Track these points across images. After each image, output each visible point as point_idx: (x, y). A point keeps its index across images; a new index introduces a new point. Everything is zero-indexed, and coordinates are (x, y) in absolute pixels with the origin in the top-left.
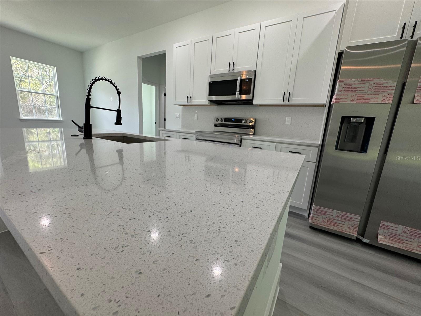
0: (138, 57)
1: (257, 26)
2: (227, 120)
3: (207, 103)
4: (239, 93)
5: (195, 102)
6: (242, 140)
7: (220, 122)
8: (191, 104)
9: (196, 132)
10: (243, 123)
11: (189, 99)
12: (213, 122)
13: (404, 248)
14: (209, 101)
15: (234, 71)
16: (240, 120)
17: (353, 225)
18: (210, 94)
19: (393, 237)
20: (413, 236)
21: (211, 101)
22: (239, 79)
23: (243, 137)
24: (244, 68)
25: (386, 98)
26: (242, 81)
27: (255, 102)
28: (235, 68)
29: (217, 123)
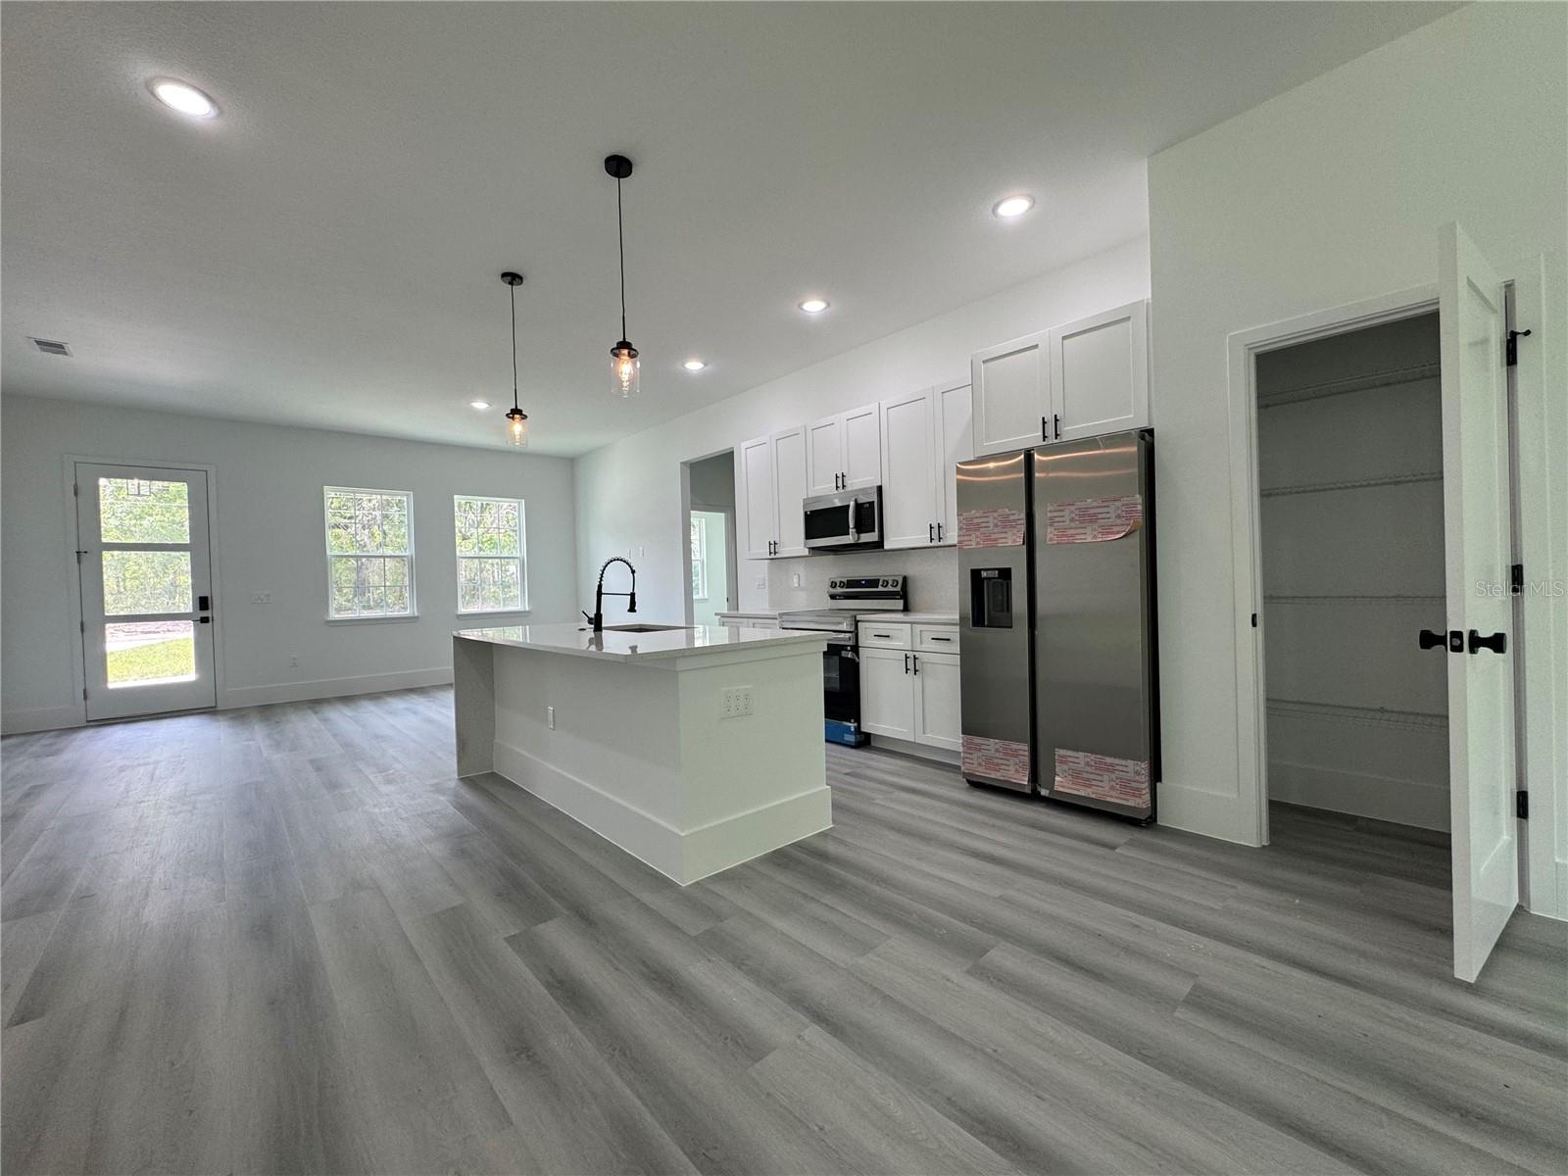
0: (682, 463)
1: (873, 407)
2: (851, 583)
3: (806, 552)
4: (854, 530)
5: (784, 552)
6: (859, 624)
7: (839, 590)
8: (777, 556)
9: (779, 614)
10: (880, 589)
11: (772, 546)
12: (827, 589)
13: (1093, 796)
14: (809, 548)
15: (847, 489)
16: (874, 583)
17: (1021, 764)
18: (809, 535)
19: (1076, 775)
20: (1100, 769)
21: (813, 549)
22: (852, 504)
23: (859, 618)
24: (861, 482)
25: (1016, 538)
26: (859, 506)
27: (887, 546)
28: (847, 482)
29: (833, 591)
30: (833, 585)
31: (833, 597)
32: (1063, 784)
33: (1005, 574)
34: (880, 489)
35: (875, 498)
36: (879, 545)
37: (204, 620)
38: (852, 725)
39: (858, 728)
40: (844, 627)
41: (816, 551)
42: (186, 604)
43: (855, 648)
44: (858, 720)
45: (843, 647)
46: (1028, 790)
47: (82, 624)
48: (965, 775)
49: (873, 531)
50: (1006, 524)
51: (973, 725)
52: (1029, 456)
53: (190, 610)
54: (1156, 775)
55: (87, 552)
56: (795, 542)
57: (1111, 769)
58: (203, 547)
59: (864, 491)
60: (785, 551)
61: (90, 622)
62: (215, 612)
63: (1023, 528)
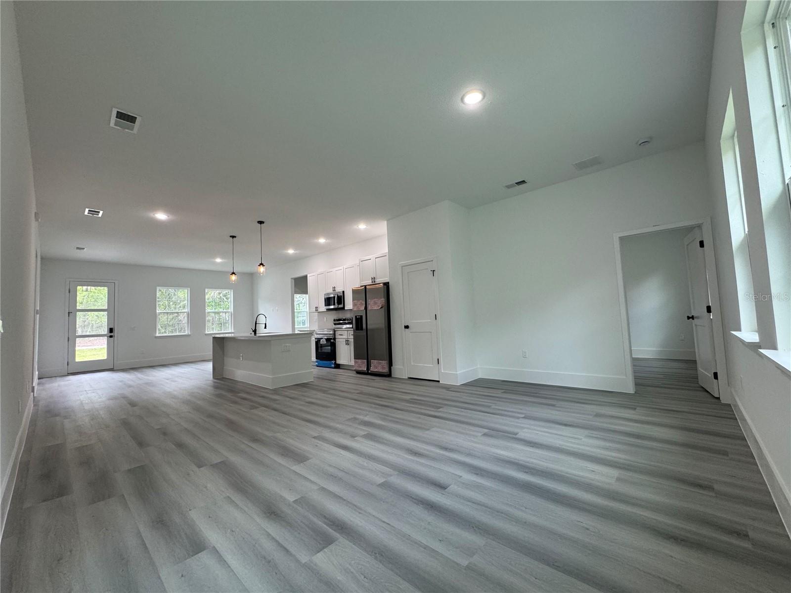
0: (292, 278)
1: (342, 268)
2: (339, 320)
4: (337, 304)
8: (318, 311)
11: (317, 309)
13: (378, 371)
14: (327, 309)
15: (335, 292)
16: (345, 320)
17: (365, 366)
18: (326, 305)
19: (375, 367)
22: (336, 296)
23: (336, 330)
24: (339, 290)
25: (363, 308)
26: (338, 297)
27: (346, 309)
28: (336, 289)
29: (335, 322)
30: (334, 320)
31: (335, 324)
32: (372, 369)
33: (361, 316)
34: (343, 292)
35: (342, 295)
36: (343, 308)
37: (111, 337)
38: (333, 362)
39: (335, 363)
40: (331, 333)
41: (329, 310)
42: (105, 331)
43: (335, 339)
44: (335, 360)
45: (331, 339)
46: (366, 372)
47: (68, 338)
48: (355, 370)
49: (341, 304)
50: (361, 304)
51: (357, 357)
52: (365, 288)
53: (106, 333)
54: (390, 364)
55: (71, 313)
56: (323, 308)
57: (380, 363)
58: (112, 310)
59: (339, 292)
60: (320, 310)
61: (71, 338)
62: (116, 333)
63: (364, 305)
